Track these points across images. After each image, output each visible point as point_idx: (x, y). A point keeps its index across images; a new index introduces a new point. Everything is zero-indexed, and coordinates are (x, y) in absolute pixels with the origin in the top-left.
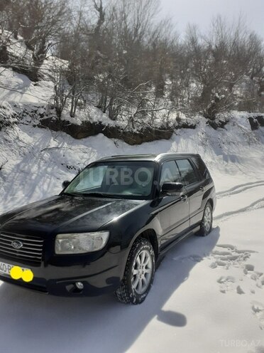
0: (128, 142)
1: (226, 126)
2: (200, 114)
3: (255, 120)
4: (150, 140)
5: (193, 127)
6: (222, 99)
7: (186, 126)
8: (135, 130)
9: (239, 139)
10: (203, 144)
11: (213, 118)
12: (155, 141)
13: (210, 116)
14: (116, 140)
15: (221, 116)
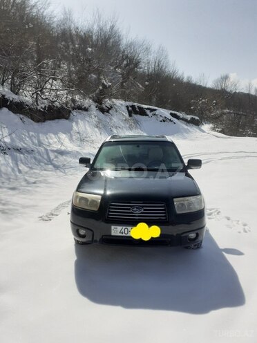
0: (33, 119)
1: (110, 111)
2: (90, 98)
3: (130, 108)
4: (52, 119)
5: (86, 110)
6: (109, 86)
7: (80, 108)
8: (39, 108)
9: (122, 124)
10: (97, 127)
11: (101, 104)
12: (57, 120)
13: (98, 101)
14: (22, 116)
15: (108, 102)
